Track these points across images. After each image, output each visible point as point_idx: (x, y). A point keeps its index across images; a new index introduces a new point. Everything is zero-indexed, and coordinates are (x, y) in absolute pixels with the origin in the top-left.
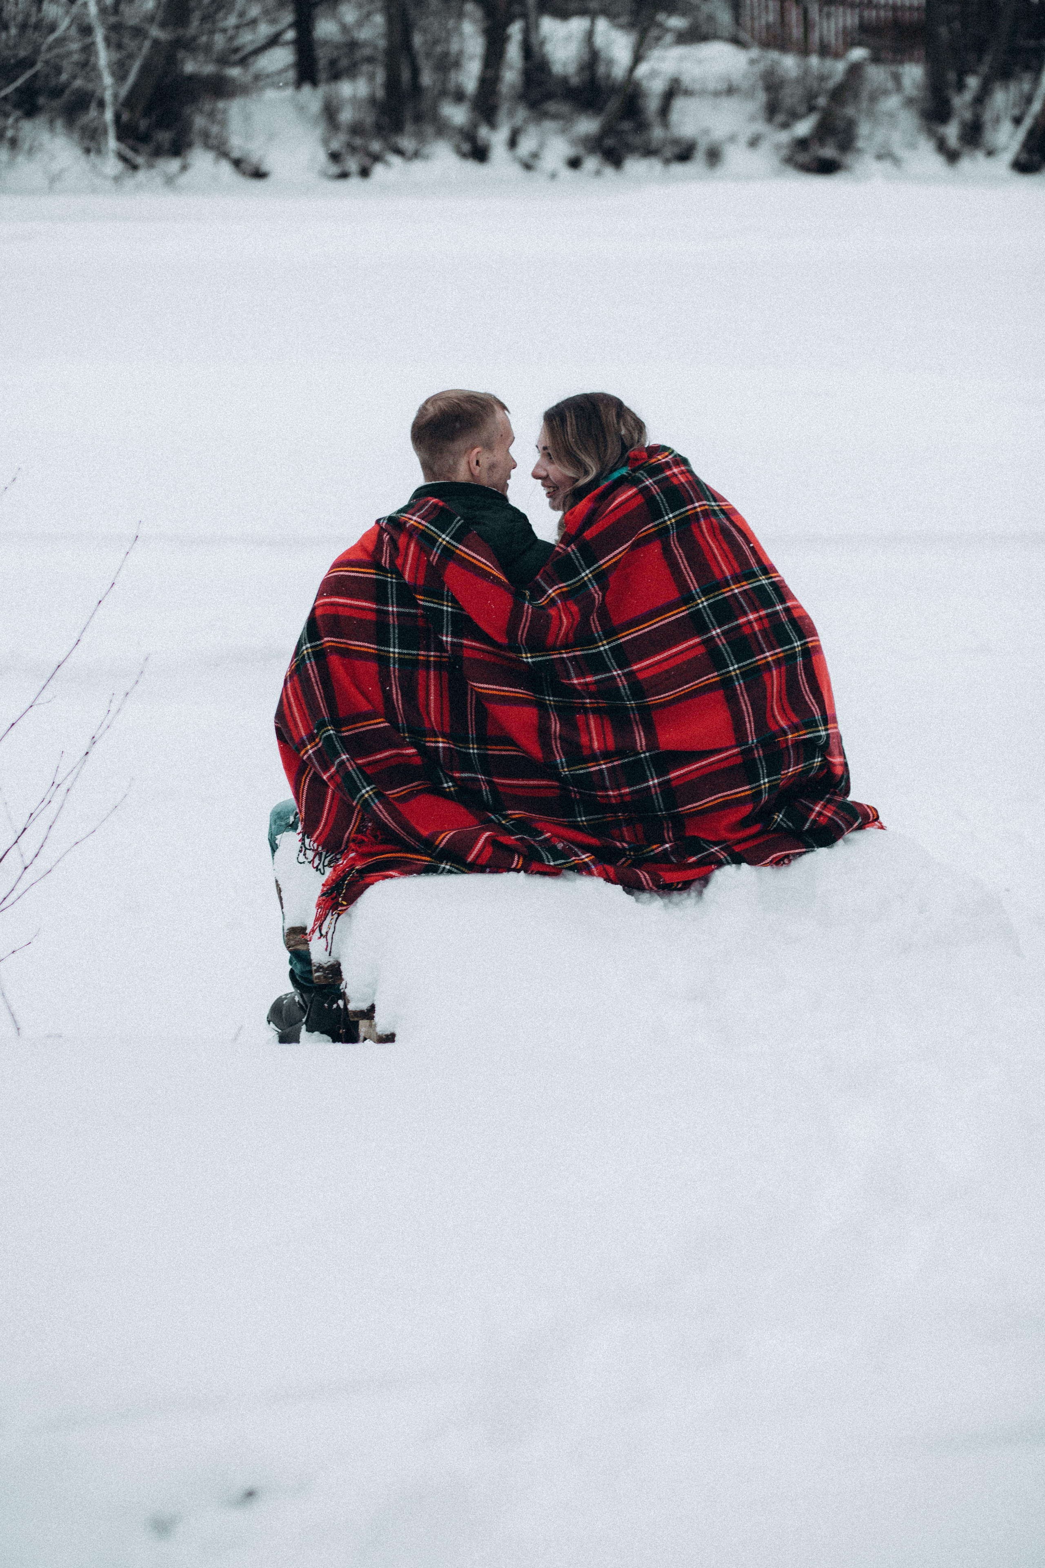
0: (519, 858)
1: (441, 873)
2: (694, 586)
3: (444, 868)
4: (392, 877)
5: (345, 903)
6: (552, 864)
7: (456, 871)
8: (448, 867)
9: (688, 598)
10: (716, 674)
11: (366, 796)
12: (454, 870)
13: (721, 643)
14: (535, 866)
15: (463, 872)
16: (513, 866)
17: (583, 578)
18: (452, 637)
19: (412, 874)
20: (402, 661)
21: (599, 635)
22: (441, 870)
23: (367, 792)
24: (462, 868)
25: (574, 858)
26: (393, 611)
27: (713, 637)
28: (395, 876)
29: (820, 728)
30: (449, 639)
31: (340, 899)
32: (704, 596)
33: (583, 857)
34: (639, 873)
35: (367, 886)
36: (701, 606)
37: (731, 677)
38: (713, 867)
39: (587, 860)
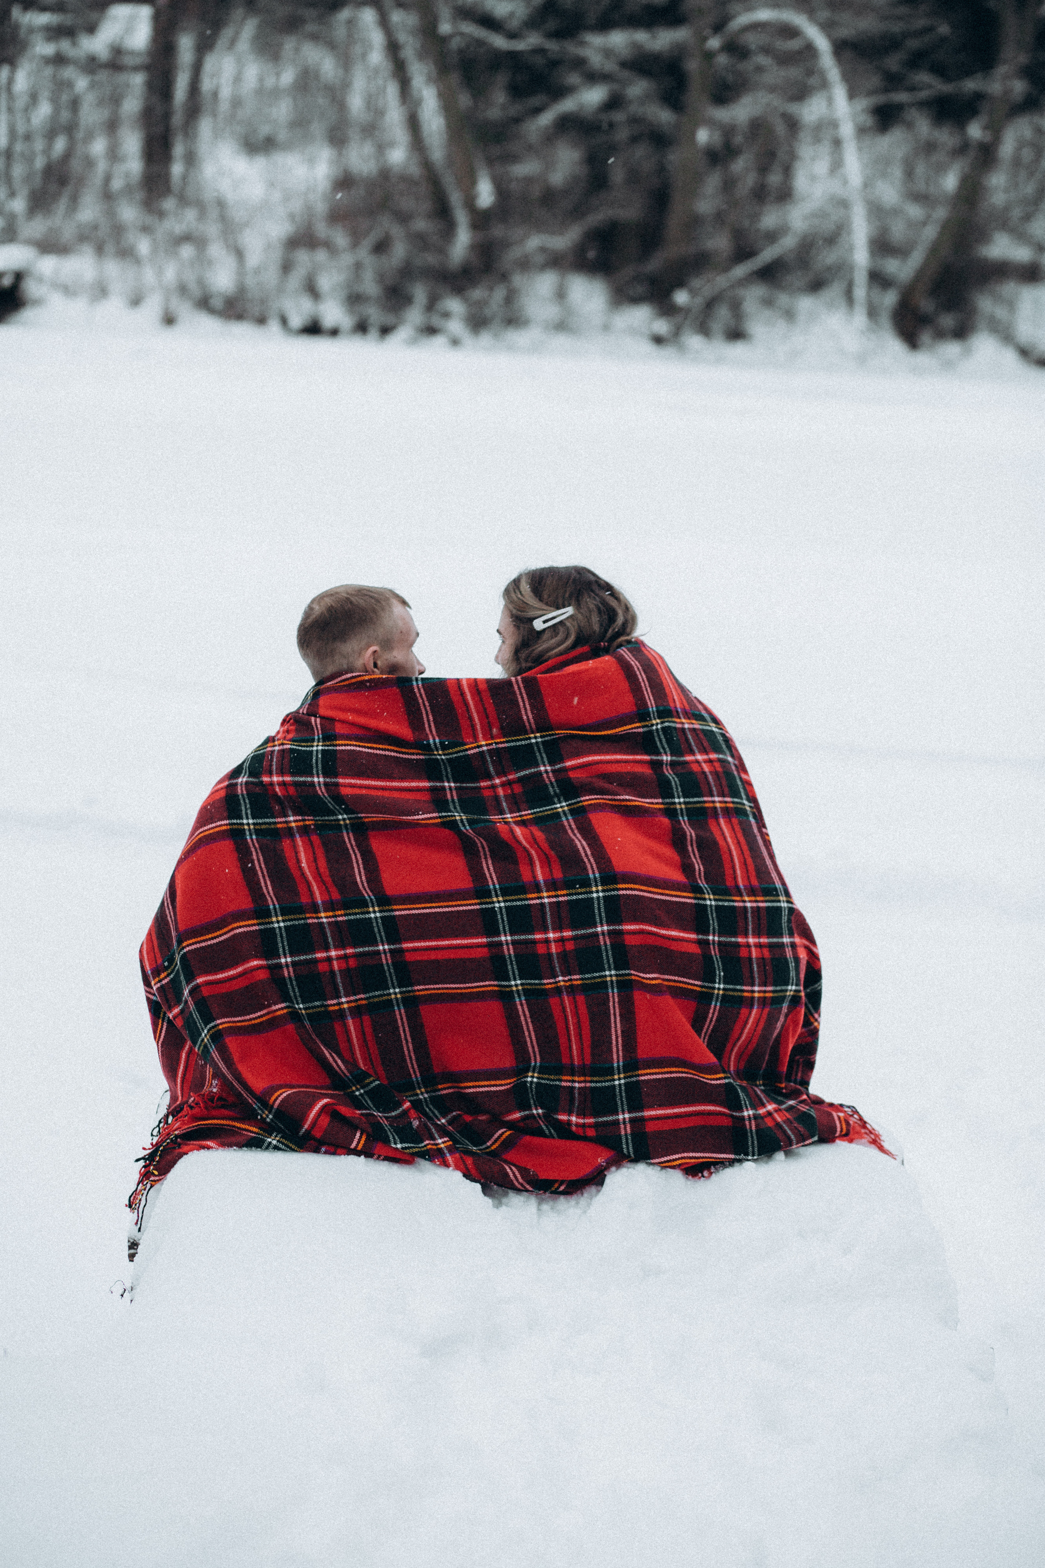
0: (361, 1137)
1: (267, 1148)
3: (270, 1143)
4: (209, 1148)
5: (157, 1173)
6: (399, 1146)
7: (283, 1147)
8: (274, 1142)
11: (206, 1040)
12: (281, 1146)
14: (379, 1148)
15: (293, 1150)
16: (353, 1146)
19: (231, 1147)
22: (266, 1144)
23: (206, 1035)
24: (290, 1145)
25: (427, 1143)
28: (212, 1148)
31: (153, 1168)
33: (438, 1141)
34: (507, 1168)
35: (182, 1155)
39: (442, 1146)
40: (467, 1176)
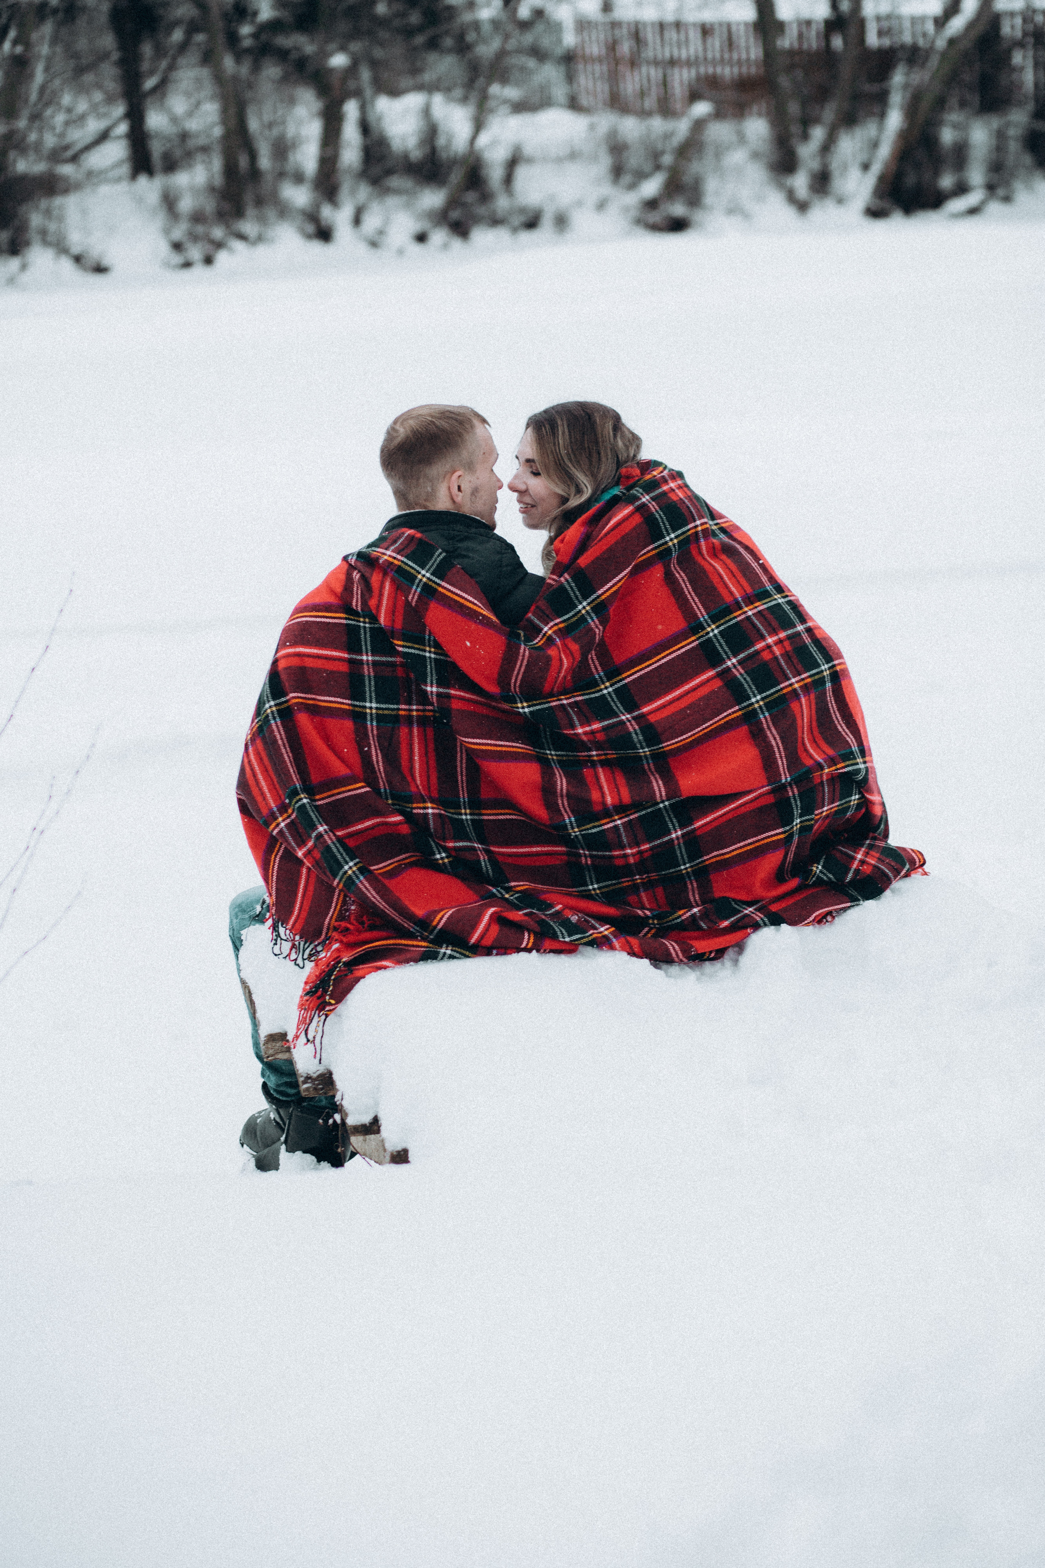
0: (529, 937)
1: (442, 959)
2: (702, 614)
3: (445, 953)
4: (385, 968)
5: (333, 1002)
6: (567, 939)
7: (458, 955)
8: (449, 952)
9: (697, 628)
10: (737, 708)
11: (350, 872)
12: (455, 954)
13: (739, 673)
14: (547, 944)
15: (468, 957)
16: (523, 946)
17: (580, 611)
18: (437, 687)
19: (408, 963)
20: (380, 718)
21: (600, 677)
22: (441, 956)
23: (350, 868)
24: (464, 952)
25: (591, 932)
26: (368, 660)
27: (728, 668)
28: (388, 967)
29: (858, 760)
30: (434, 689)
31: (327, 998)
32: (714, 623)
33: (602, 929)
34: (667, 943)
35: (357, 980)
36: (711, 634)
37: (755, 710)
38: (749, 931)
39: (606, 933)
40: (632, 954)
